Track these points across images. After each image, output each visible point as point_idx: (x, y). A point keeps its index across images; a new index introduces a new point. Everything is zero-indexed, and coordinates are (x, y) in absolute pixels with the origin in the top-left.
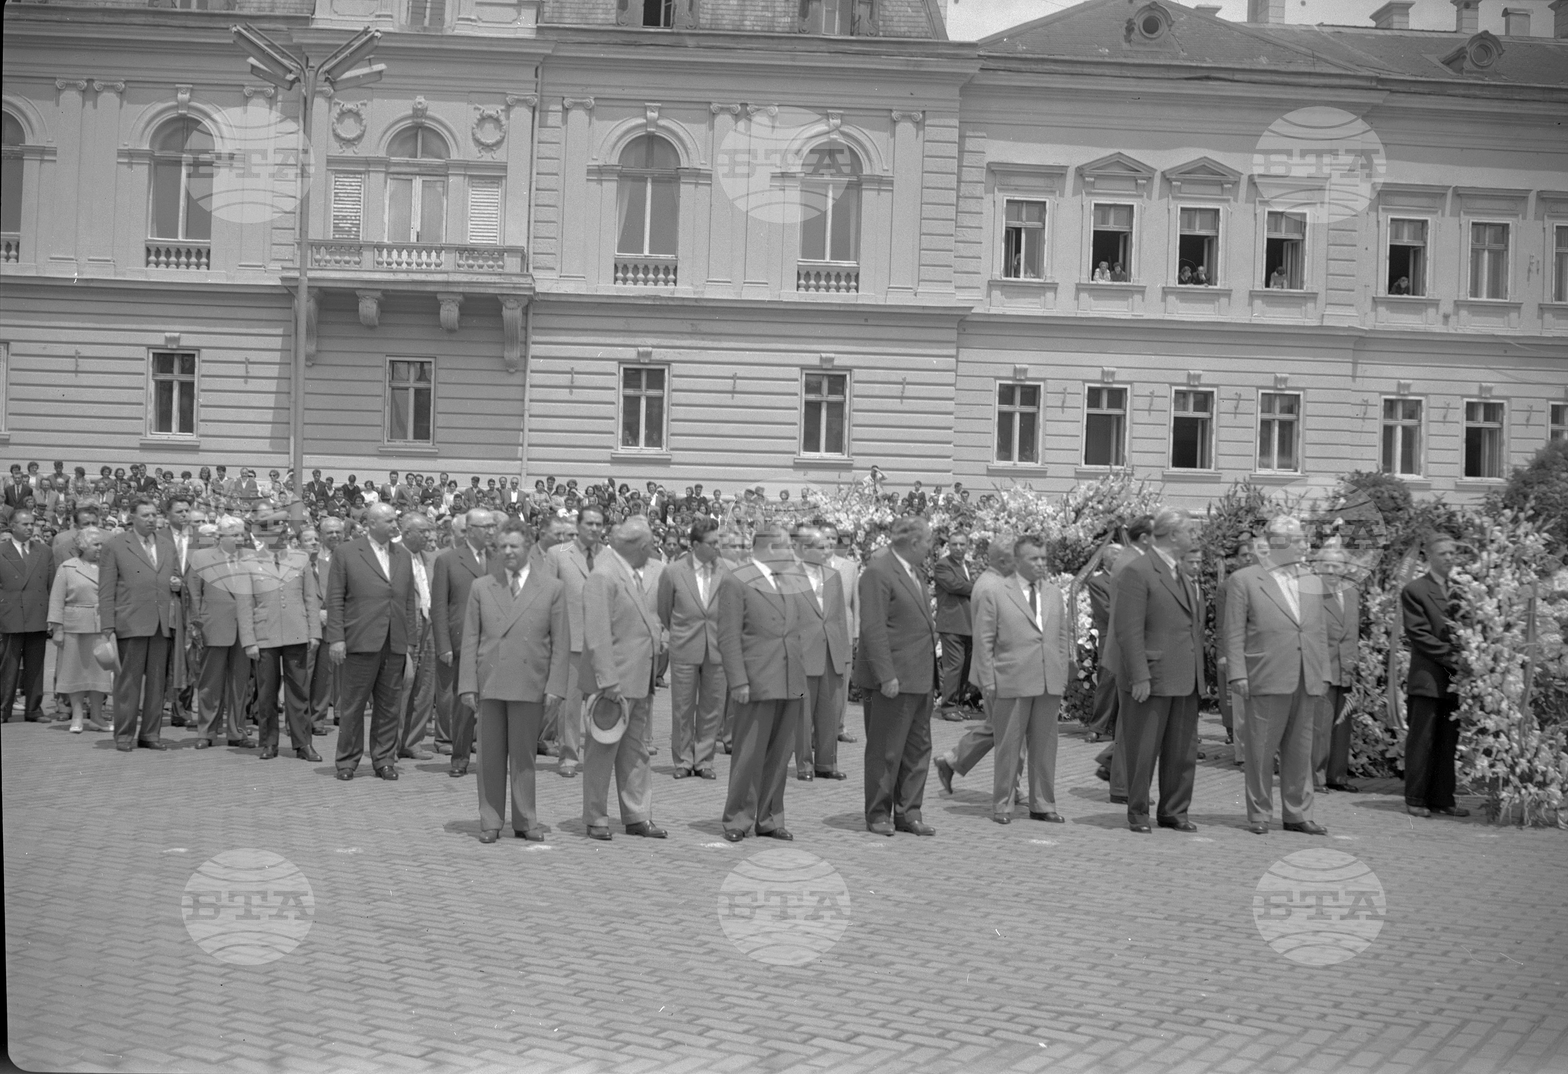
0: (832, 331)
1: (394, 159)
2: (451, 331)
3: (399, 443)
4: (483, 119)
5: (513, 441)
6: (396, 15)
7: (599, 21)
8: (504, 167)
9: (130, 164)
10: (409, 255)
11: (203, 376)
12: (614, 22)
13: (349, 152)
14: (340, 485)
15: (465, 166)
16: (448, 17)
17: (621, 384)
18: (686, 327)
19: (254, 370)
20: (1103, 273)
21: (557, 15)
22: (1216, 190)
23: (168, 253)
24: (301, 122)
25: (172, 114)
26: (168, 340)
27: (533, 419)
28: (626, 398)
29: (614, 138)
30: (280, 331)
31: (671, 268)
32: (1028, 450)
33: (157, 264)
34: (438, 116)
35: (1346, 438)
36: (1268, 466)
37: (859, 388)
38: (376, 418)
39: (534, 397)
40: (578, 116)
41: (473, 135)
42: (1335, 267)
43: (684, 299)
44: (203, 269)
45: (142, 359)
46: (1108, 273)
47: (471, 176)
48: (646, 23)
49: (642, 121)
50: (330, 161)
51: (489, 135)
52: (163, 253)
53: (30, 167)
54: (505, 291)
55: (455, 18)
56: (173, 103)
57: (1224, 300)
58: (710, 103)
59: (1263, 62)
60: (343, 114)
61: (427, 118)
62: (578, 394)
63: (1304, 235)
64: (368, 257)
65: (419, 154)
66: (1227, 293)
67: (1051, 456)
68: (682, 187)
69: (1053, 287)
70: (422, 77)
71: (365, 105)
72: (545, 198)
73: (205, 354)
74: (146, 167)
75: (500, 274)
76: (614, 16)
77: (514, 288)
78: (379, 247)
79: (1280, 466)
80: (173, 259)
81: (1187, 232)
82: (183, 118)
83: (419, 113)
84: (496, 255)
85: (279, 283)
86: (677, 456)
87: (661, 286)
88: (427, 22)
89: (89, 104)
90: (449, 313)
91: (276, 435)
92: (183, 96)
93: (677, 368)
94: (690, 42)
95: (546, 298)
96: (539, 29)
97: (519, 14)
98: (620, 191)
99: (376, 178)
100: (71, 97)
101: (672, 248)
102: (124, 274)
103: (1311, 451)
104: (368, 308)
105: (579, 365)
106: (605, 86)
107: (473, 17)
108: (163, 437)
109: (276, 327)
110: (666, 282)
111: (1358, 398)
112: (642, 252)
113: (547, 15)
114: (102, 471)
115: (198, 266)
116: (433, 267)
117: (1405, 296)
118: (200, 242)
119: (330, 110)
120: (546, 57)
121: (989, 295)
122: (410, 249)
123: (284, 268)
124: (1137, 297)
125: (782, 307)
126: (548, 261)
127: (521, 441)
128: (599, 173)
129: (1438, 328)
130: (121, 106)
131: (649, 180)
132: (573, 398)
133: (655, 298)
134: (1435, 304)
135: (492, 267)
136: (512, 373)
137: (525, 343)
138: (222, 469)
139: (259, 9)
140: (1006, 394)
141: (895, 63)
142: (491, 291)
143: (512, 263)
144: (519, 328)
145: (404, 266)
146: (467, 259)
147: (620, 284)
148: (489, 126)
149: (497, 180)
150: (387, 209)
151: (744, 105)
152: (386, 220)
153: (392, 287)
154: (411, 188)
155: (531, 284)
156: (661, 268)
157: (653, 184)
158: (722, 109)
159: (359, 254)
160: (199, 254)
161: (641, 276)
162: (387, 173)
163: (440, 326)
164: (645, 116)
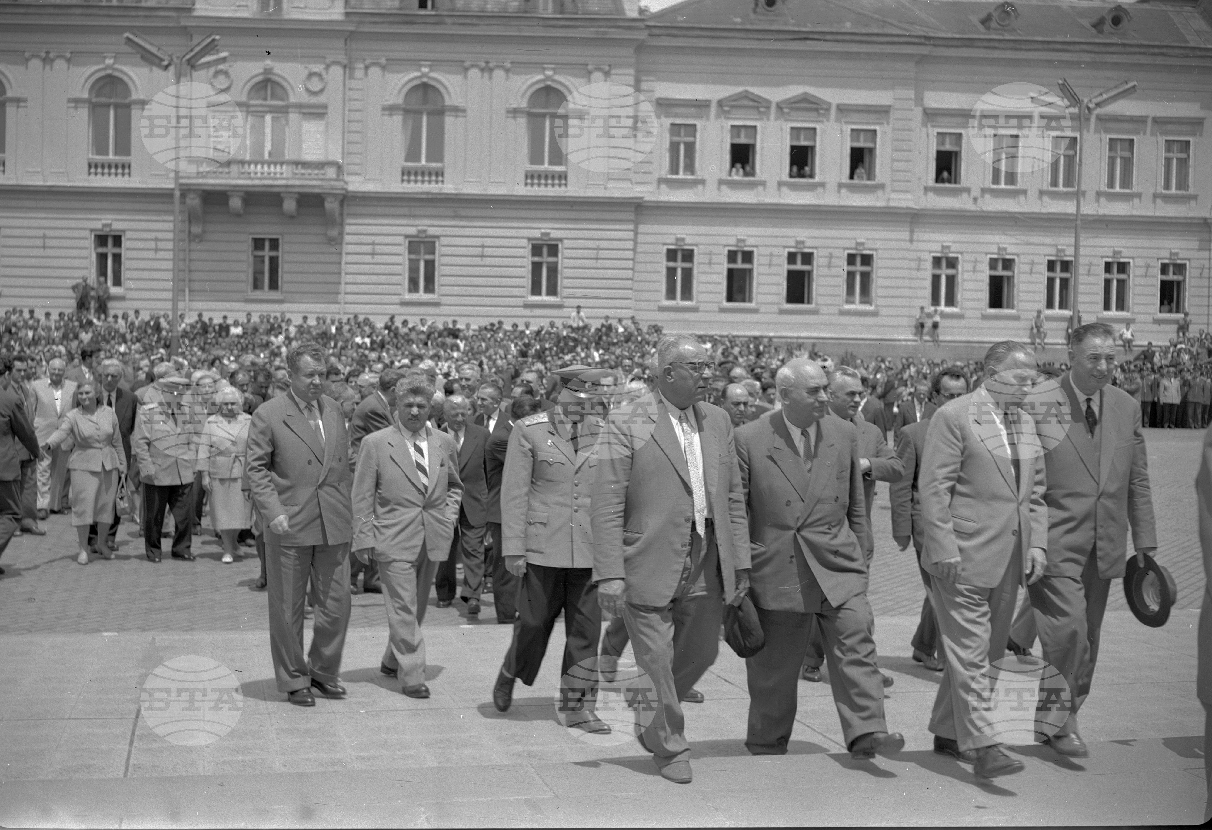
0: (549, 214)
1: (253, 102)
2: (292, 217)
3: (258, 293)
4: (311, 75)
5: (334, 291)
6: (249, 5)
7: (388, 8)
8: (325, 107)
9: (76, 108)
10: (263, 167)
11: (128, 249)
12: (398, 8)
15: (300, 106)
16: (285, 6)
17: (407, 251)
18: (450, 212)
19: (161, 245)
20: (738, 171)
21: (359, 2)
22: (813, 114)
23: (103, 167)
24: (189, 78)
25: (103, 74)
27: (347, 276)
28: (410, 260)
31: (440, 172)
32: (687, 293)
33: (96, 174)
34: (280, 73)
35: (906, 283)
36: (853, 302)
37: (568, 253)
38: (243, 276)
39: (348, 261)
40: (375, 71)
41: (305, 85)
42: (897, 165)
43: (448, 194)
44: (126, 177)
45: (87, 239)
46: (741, 171)
47: (304, 114)
48: (419, 8)
49: (417, 74)
51: (315, 85)
52: (100, 167)
53: (11, 111)
54: (325, 191)
55: (289, 7)
56: (102, 66)
57: (820, 190)
58: (464, 62)
59: (848, 26)
60: (217, 74)
61: (273, 74)
62: (378, 259)
63: (875, 143)
64: (235, 168)
65: (269, 97)
66: (823, 185)
67: (702, 297)
68: (446, 118)
69: (702, 182)
70: (269, 47)
71: (233, 66)
72: (354, 127)
73: (129, 234)
74: (87, 109)
75: (323, 180)
76: (398, 3)
77: (331, 189)
78: (242, 162)
79: (861, 302)
80: (106, 171)
81: (795, 143)
82: (109, 76)
83: (268, 71)
84: (319, 167)
86: (445, 300)
87: (433, 185)
88: (271, 10)
89: (48, 68)
90: (290, 205)
92: (109, 61)
93: (444, 240)
94: (449, 20)
95: (355, 194)
96: (347, 14)
97: (333, 3)
98: (405, 122)
100: (36, 63)
101: (440, 159)
102: (74, 183)
103: (881, 292)
104: (236, 203)
105: (378, 239)
106: (392, 51)
107: (302, 7)
110: (437, 182)
111: (914, 255)
112: (420, 162)
113: (352, 3)
114: (60, 315)
115: (123, 174)
116: (278, 175)
117: (947, 185)
118: (124, 159)
119: (207, 71)
120: (352, 32)
121: (658, 188)
122: (263, 163)
123: (176, 177)
124: (760, 188)
125: (513, 198)
126: (358, 169)
127: (339, 291)
128: (391, 109)
129: (970, 206)
130: (68, 69)
131: (425, 113)
132: (374, 261)
133: (428, 193)
134: (968, 190)
135: (317, 174)
136: (333, 245)
137: (342, 225)
138: (137, 312)
140: (671, 255)
141: (589, 32)
142: (316, 191)
143: (331, 172)
144: (337, 215)
145: (259, 175)
146: (300, 170)
147: (405, 184)
148: (315, 79)
149: (321, 116)
150: (248, 136)
151: (487, 62)
152: (248, 143)
153: (250, 189)
154: (264, 122)
155: (344, 185)
156: (433, 172)
157: (427, 116)
158: (472, 65)
159: (228, 167)
160: (124, 167)
161: (420, 178)
162: (248, 112)
163: (283, 214)
164: (420, 71)
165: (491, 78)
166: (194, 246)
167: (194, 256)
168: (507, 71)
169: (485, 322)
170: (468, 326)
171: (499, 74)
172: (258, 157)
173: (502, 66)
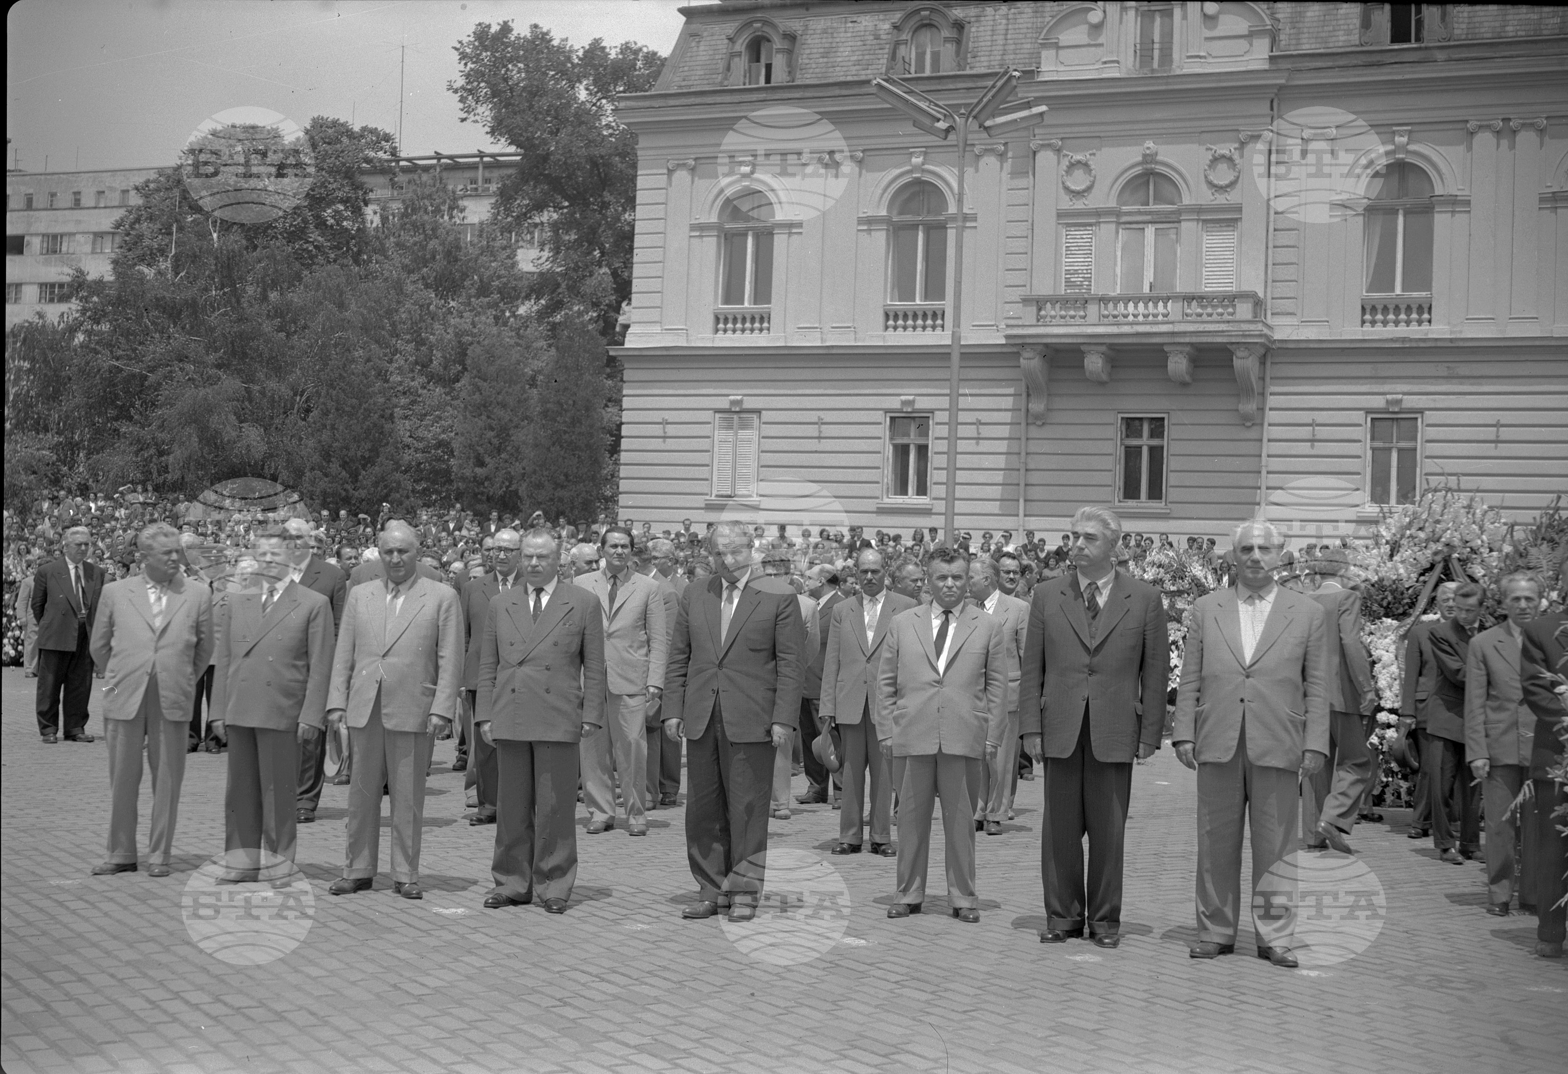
1: (1125, 208)
2: (1183, 384)
3: (1131, 503)
4: (1216, 160)
5: (1249, 500)
6: (1122, 59)
7: (1341, 44)
8: (1239, 209)
9: (869, 231)
10: (1136, 307)
11: (937, 438)
12: (1357, 42)
13: (1079, 205)
14: (1054, 548)
15: (1198, 210)
16: (1176, 56)
17: (1369, 437)
18: (1442, 370)
19: (985, 431)
21: (1294, 42)
24: (1031, 177)
25: (907, 179)
26: (904, 403)
27: (1271, 476)
28: (1375, 451)
29: (1360, 167)
30: (1011, 391)
31: (1426, 307)
33: (895, 328)
34: (1166, 159)
38: (1109, 478)
39: (1272, 452)
41: (1206, 177)
43: (1436, 340)
44: (938, 330)
45: (880, 423)
47: (1204, 221)
48: (1394, 40)
49: (1390, 147)
50: (1060, 215)
51: (1222, 174)
52: (901, 317)
53: (779, 240)
54: (1234, 340)
55: (1183, 56)
56: (908, 168)
58: (1467, 121)
60: (1072, 166)
61: (1157, 163)
62: (1320, 448)
64: (1093, 309)
65: (1151, 201)
68: (1436, 216)
70: (1151, 121)
71: (1094, 154)
72: (1283, 238)
73: (937, 416)
74: (884, 233)
75: (1228, 322)
76: (1357, 36)
77: (1244, 336)
78: (1104, 300)
80: (910, 322)
82: (918, 182)
83: (1149, 158)
84: (1227, 302)
85: (1003, 341)
88: (1156, 65)
90: (1178, 365)
91: (1006, 497)
92: (917, 160)
93: (1431, 417)
94: (1440, 55)
95: (1284, 346)
96: (1272, 58)
97: (1251, 45)
98: (1366, 226)
99: (1107, 229)
101: (1427, 285)
102: (864, 341)
104: (1094, 363)
105: (1322, 417)
107: (1202, 54)
108: (899, 500)
109: (1008, 387)
110: (1420, 322)
112: (1393, 290)
113: (1283, 43)
115: (934, 327)
116: (1160, 318)
118: (936, 304)
119: (1059, 163)
120: (1281, 87)
122: (1147, 300)
123: (1007, 326)
125: (1553, 343)
126: (1288, 305)
127: (1258, 500)
130: (860, 175)
131: (1401, 212)
132: (1313, 452)
133: (1404, 340)
135: (1222, 314)
136: (1249, 427)
137: (1263, 394)
139: (989, 67)
142: (1219, 340)
143: (1244, 310)
144: (1254, 380)
145: (1131, 318)
146: (1195, 308)
147: (1367, 327)
148: (1223, 167)
149: (1232, 223)
150: (1119, 260)
151: (1506, 120)
152: (1119, 273)
153: (1116, 341)
154: (1144, 237)
155: (1266, 331)
156: (1414, 307)
157: (1405, 216)
158: (1480, 127)
159: (1085, 308)
160: (935, 316)
161: (1391, 317)
162: (1118, 223)
163: (1169, 380)
164: (1393, 142)
165: (1512, 147)
166: (1034, 432)
167: (1033, 447)
168: (1541, 131)
171: (1527, 138)
172: (1131, 292)
173: (1532, 125)
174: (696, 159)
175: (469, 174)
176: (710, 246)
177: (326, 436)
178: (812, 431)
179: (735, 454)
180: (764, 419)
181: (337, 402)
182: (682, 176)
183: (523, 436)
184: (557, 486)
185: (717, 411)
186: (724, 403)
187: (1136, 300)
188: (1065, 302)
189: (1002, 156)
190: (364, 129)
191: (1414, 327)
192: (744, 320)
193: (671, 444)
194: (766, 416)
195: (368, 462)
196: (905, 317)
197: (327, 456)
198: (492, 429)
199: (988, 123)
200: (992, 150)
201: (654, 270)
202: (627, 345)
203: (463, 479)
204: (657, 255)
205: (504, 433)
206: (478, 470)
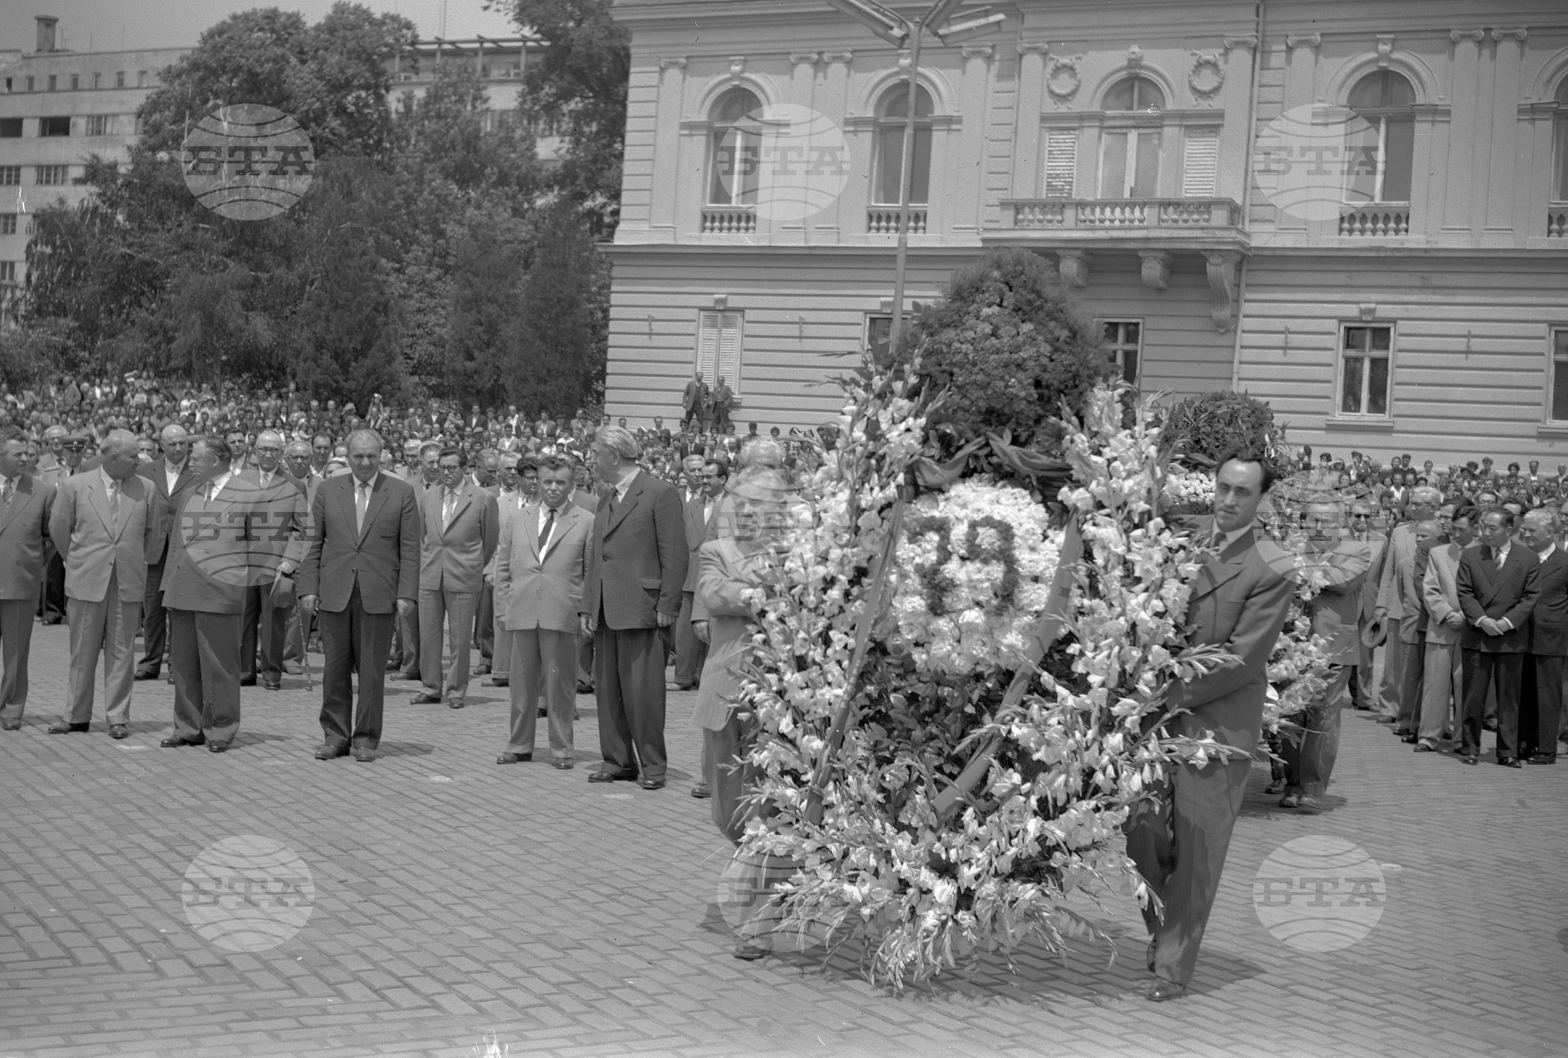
1: (1109, 113)
2: (1156, 290)
4: (1201, 65)
8: (1221, 115)
9: (855, 132)
10: (1113, 212)
13: (1063, 109)
15: (1182, 115)
17: (1341, 345)
18: (1416, 280)
24: (1017, 80)
25: (894, 81)
26: (884, 304)
27: (1242, 382)
28: (1347, 360)
29: (1342, 76)
31: (1403, 216)
33: (878, 229)
34: (1151, 64)
39: (1244, 359)
40: (1303, 55)
41: (1190, 82)
43: (1411, 250)
44: (920, 233)
45: (860, 324)
47: (1187, 127)
49: (1373, 55)
50: (1044, 119)
51: (1207, 81)
52: (884, 218)
54: (1207, 247)
56: (896, 69)
58: (1449, 31)
60: (1058, 70)
61: (1142, 68)
62: (1292, 356)
64: (1070, 214)
65: (1135, 106)
70: (1136, 26)
71: (1080, 58)
74: (870, 135)
75: (1204, 229)
77: (1218, 243)
78: (1081, 205)
80: (893, 224)
83: (1134, 63)
84: (1202, 209)
85: (980, 244)
86: (1402, 424)
89: (820, 75)
90: (1152, 270)
92: (905, 62)
93: (1403, 327)
95: (1262, 252)
99: (1090, 133)
100: (804, 70)
101: (1405, 194)
102: (846, 242)
104: (1069, 268)
105: (1294, 325)
106: (1332, 20)
110: (1397, 231)
115: (917, 230)
116: (1136, 223)
118: (915, 206)
119: (1045, 66)
122: (1124, 205)
123: (985, 229)
125: (1525, 255)
126: (1267, 212)
130: (848, 75)
131: (1383, 121)
132: (1287, 360)
133: (1379, 249)
135: (1197, 221)
136: (1223, 334)
137: (1237, 301)
142: (1193, 246)
143: (1219, 217)
144: (1228, 287)
145: (1107, 223)
146: (1171, 214)
147: (1345, 236)
148: (1207, 72)
149: (1214, 129)
150: (1101, 165)
151: (1487, 30)
152: (1100, 177)
153: (1091, 246)
154: (1126, 141)
155: (1240, 238)
156: (1392, 216)
157: (1387, 125)
158: (1463, 36)
159: (1062, 212)
160: (917, 218)
161: (1369, 225)
162: (1102, 128)
163: (1143, 285)
164: (1376, 50)
165: (1493, 57)
168: (1522, 42)
169: (1462, 461)
170: (1428, 465)
171: (1508, 48)
172: (1110, 197)
173: (1513, 35)
174: (688, 58)
175: (512, 59)
176: (699, 143)
177: (321, 325)
178: (794, 330)
179: (718, 353)
180: (747, 318)
181: (331, 293)
182: (673, 74)
183: (510, 331)
184: (541, 380)
185: (702, 309)
186: (707, 301)
187: (1113, 205)
188: (1044, 206)
189: (989, 59)
190: (386, 16)
191: (1391, 236)
192: (731, 219)
193: (657, 341)
194: (750, 315)
195: (359, 353)
196: (889, 219)
197: (320, 346)
198: (481, 325)
199: (942, 31)
200: (980, 53)
201: (643, 168)
202: (617, 242)
203: (454, 372)
204: (647, 153)
205: (492, 328)
206: (468, 364)
